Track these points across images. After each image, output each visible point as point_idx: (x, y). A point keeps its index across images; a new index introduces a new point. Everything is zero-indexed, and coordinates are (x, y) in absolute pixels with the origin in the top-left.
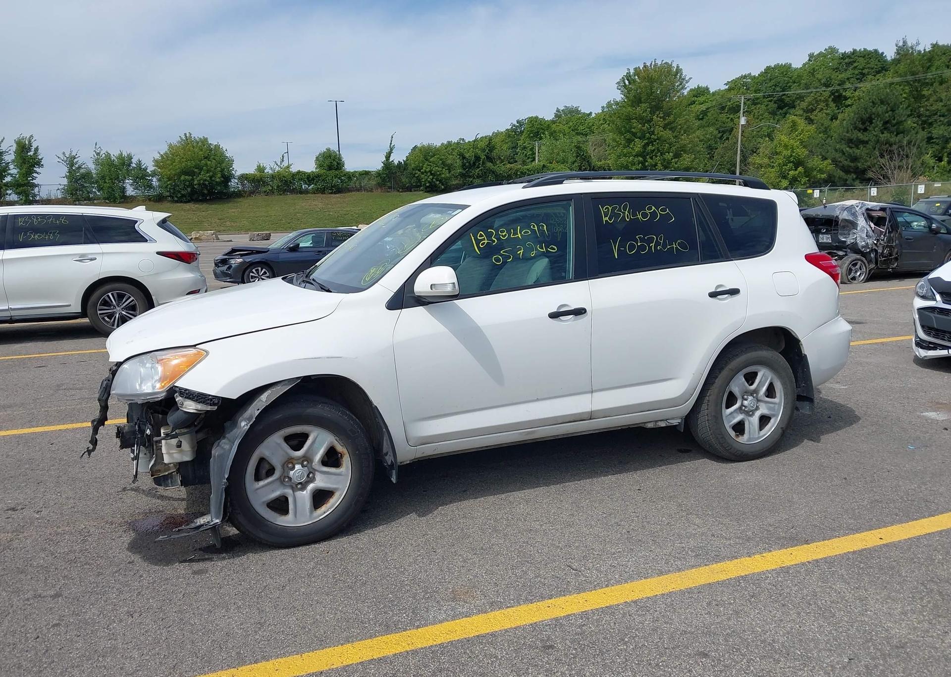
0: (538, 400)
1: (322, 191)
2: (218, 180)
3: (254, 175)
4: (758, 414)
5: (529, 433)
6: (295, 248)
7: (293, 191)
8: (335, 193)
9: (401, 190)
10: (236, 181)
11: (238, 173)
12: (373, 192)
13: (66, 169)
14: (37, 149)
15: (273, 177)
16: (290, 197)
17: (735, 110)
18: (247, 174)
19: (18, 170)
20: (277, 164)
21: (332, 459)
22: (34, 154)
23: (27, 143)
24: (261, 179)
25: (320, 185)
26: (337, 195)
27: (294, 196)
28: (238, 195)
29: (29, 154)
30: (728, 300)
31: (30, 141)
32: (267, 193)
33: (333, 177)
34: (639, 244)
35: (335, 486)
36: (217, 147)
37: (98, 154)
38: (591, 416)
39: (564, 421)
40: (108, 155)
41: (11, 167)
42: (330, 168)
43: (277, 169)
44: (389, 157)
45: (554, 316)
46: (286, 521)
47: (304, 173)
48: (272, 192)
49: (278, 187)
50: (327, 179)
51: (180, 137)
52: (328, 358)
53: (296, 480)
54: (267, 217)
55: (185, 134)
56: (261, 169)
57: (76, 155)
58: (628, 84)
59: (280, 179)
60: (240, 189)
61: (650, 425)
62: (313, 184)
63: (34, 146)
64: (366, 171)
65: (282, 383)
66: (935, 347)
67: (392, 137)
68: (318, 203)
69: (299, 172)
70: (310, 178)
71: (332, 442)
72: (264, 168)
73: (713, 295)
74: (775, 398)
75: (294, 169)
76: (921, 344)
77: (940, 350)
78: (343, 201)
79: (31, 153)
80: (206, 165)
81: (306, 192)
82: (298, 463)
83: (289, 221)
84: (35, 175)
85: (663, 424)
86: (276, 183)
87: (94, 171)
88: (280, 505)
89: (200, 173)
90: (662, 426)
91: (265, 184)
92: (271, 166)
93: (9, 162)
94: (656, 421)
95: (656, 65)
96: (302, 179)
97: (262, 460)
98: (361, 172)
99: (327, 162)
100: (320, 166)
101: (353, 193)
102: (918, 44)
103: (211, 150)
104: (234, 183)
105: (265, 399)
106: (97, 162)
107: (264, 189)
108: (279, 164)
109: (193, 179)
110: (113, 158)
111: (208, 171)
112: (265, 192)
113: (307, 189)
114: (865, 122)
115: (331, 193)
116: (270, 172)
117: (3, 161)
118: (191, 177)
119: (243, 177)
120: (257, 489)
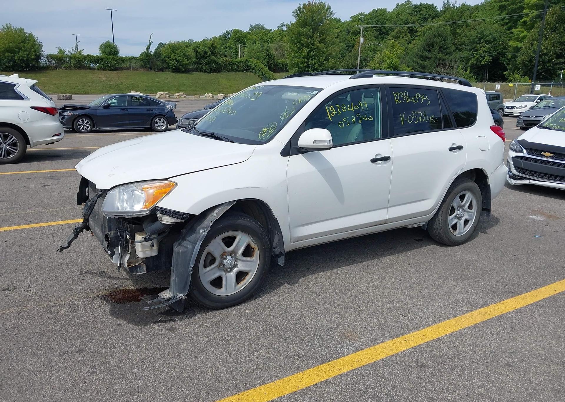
0: (360, 213)
1: (104, 69)
2: (33, 57)
3: (57, 56)
4: (463, 219)
6: (108, 107)
7: (85, 68)
8: (113, 70)
9: (156, 70)
10: (45, 59)
11: (46, 54)
12: (138, 70)
15: (70, 58)
16: (82, 72)
17: (357, 33)
18: (52, 55)
20: (73, 49)
21: (248, 252)
24: (62, 58)
25: (103, 64)
26: (115, 72)
27: (86, 71)
28: (46, 68)
30: (457, 153)
32: (66, 68)
33: (111, 60)
35: (249, 269)
36: (31, 35)
38: (385, 222)
42: (110, 54)
43: (73, 52)
44: (149, 48)
45: (374, 161)
46: (222, 292)
47: (92, 56)
48: (69, 68)
49: (74, 64)
50: (107, 61)
51: (3, 26)
52: (252, 188)
53: (227, 266)
54: (67, 84)
55: (7, 24)
56: (61, 52)
58: (300, 13)
59: (75, 59)
60: (47, 64)
61: (410, 227)
62: (98, 63)
64: (133, 57)
65: (225, 204)
66: (522, 178)
67: (151, 36)
68: (102, 76)
69: (88, 55)
70: (96, 60)
71: (249, 242)
72: (64, 51)
73: (451, 149)
74: (472, 209)
75: (85, 53)
76: (513, 177)
77: (524, 180)
78: (119, 76)
80: (24, 46)
81: (93, 69)
82: (228, 255)
83: (83, 87)
85: (416, 226)
86: (72, 62)
88: (218, 282)
89: (19, 52)
91: (65, 62)
92: (69, 50)
94: (413, 224)
95: (315, 3)
96: (90, 60)
97: (209, 253)
98: (131, 57)
99: (108, 50)
100: (103, 52)
101: (125, 71)
102: (456, 3)
103: (26, 37)
104: (42, 60)
105: (216, 215)
107: (65, 66)
108: (74, 49)
109: (14, 56)
111: (25, 51)
112: (65, 67)
113: (94, 67)
114: (429, 47)
115: (110, 70)
116: (68, 54)
118: (13, 54)
119: (50, 57)
120: (206, 273)
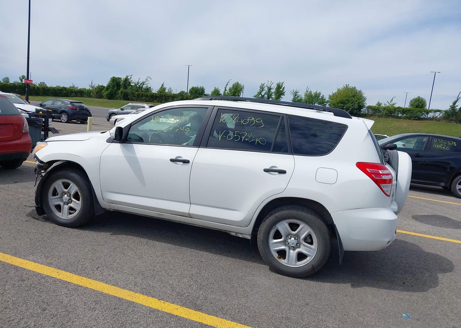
0: (162, 199)
1: (410, 118)
2: (356, 107)
3: (375, 107)
4: (297, 251)
5: (160, 214)
7: (393, 117)
8: (417, 120)
9: (458, 122)
10: (365, 109)
11: (367, 105)
12: (440, 121)
13: (293, 97)
14: (284, 88)
15: (384, 108)
16: (390, 120)
18: (371, 106)
19: (275, 96)
20: (388, 103)
21: (76, 196)
22: (283, 90)
23: (281, 85)
24: (378, 109)
25: (408, 115)
26: (417, 121)
27: (393, 119)
28: (365, 115)
29: (280, 90)
30: (276, 176)
31: (282, 84)
32: (379, 117)
33: (417, 111)
34: (235, 136)
35: (76, 208)
36: (360, 92)
37: (307, 91)
38: (190, 216)
39: (177, 214)
40: (311, 92)
41: (273, 94)
42: (417, 107)
43: (388, 105)
44: (455, 103)
45: (173, 161)
46: (60, 215)
47: (402, 108)
48: (382, 116)
49: (386, 114)
50: (414, 112)
51: (344, 86)
53: (65, 200)
54: (375, 128)
55: (346, 85)
56: (379, 104)
57: (298, 91)
59: (388, 110)
60: (366, 113)
61: (233, 234)
62: (405, 114)
63: (283, 86)
64: (438, 110)
65: (61, 161)
67: (460, 93)
68: (404, 124)
69: (399, 107)
70: (404, 111)
71: (77, 190)
72: (381, 104)
73: (266, 171)
74: (312, 245)
75: (396, 106)
78: (420, 125)
79: (281, 89)
80: (352, 100)
81: (400, 118)
82: (66, 194)
83: (385, 131)
84: (281, 98)
86: (385, 112)
87: (303, 99)
88: (58, 208)
89: (348, 103)
90: (240, 237)
91: (380, 111)
92: (385, 103)
93: (273, 93)
94: (237, 233)
96: (399, 111)
98: (436, 110)
99: (416, 104)
100: (412, 105)
101: (427, 121)
103: (356, 93)
105: (54, 165)
106: (306, 95)
107: (378, 114)
108: (389, 103)
109: (344, 106)
110: (313, 93)
111: (352, 103)
112: (378, 116)
113: (401, 116)
115: (414, 120)
116: (384, 106)
117: (271, 92)
118: (343, 105)
119: (369, 107)
